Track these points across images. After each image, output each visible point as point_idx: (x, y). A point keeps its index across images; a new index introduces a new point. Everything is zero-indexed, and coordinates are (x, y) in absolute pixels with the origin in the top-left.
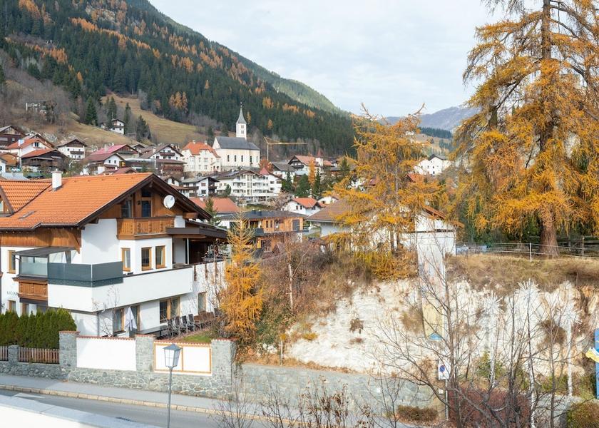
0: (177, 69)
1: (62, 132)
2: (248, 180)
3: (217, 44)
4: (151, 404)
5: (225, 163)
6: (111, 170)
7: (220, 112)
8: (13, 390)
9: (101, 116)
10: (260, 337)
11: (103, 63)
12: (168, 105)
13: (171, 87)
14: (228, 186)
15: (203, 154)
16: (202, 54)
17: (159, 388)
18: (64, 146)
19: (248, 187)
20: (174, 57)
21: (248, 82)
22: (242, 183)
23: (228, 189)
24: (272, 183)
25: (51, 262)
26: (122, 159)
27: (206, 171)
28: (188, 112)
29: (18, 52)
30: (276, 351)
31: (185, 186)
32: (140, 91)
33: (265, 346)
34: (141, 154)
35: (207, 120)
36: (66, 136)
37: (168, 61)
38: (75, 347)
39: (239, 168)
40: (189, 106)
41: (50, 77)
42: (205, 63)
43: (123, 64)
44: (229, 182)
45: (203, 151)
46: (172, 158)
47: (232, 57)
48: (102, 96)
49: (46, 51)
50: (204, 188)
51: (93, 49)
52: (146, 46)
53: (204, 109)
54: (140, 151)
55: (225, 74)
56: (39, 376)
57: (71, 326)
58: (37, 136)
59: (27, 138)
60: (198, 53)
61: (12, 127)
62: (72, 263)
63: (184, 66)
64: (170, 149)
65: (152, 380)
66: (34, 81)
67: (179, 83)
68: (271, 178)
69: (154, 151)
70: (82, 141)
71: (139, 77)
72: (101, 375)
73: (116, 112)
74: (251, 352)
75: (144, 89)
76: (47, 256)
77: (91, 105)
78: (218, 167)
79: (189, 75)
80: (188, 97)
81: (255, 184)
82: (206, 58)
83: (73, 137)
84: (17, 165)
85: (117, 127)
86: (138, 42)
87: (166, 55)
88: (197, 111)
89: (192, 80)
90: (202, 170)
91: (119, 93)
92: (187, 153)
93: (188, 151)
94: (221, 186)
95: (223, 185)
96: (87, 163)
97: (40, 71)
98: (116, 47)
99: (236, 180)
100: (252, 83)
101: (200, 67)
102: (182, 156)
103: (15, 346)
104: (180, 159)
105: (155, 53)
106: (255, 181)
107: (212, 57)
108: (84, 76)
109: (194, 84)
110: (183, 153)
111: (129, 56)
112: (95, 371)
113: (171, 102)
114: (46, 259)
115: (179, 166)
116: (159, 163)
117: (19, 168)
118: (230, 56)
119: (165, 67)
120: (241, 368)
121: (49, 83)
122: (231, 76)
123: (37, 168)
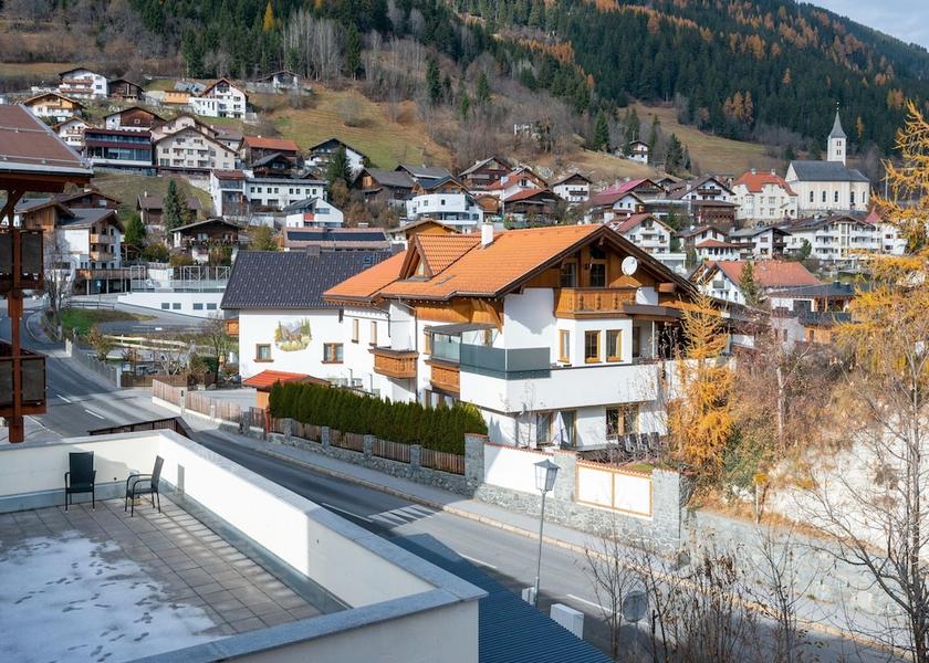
0: (738, 55)
1: (560, 163)
2: (843, 232)
3: (811, 6)
4: (566, 546)
5: (806, 205)
6: (624, 218)
7: (808, 122)
8: (410, 500)
9: (616, 137)
10: (729, 475)
11: (625, 58)
12: (722, 114)
13: (726, 85)
14: (806, 242)
15: (768, 190)
16: (783, 27)
17: (582, 526)
18: (561, 184)
19: (843, 243)
20: (734, 37)
21: (863, 65)
22: (832, 238)
23: (807, 247)
24: (888, 237)
25: (464, 342)
26: (639, 201)
27: (772, 217)
28: (753, 124)
29: (508, 53)
30: (752, 498)
31: (734, 242)
32: (678, 95)
33: (735, 489)
34: (668, 193)
35: (785, 134)
36: (565, 169)
37: (723, 43)
38: (482, 455)
39: (830, 212)
40: (755, 113)
41: (548, 86)
42: (787, 42)
43: (654, 56)
44: (809, 236)
45: (769, 186)
46: (717, 198)
47: (836, 26)
48: (621, 107)
49: (546, 48)
50: (764, 245)
51: (611, 39)
52: (690, 24)
53: (779, 117)
54: (667, 188)
55: (820, 56)
56: (442, 487)
57: (479, 428)
58: (526, 170)
59: (513, 174)
60: (776, 25)
61: (495, 160)
62: (495, 346)
63: (750, 49)
64: (714, 185)
65: (573, 514)
66: (526, 93)
67: (740, 77)
68: (887, 229)
69: (689, 187)
70: (585, 176)
71: (676, 74)
72: (513, 497)
73: (637, 131)
74: (713, 494)
75: (684, 92)
76: (460, 335)
77: (602, 122)
78: (792, 211)
79: (758, 64)
80: (755, 99)
81: (855, 240)
82: (788, 32)
83: (574, 170)
84: (499, 212)
85: (637, 153)
86: (678, 18)
87: (722, 34)
88: (769, 121)
89: (763, 72)
90: (766, 216)
91: (647, 100)
92: (741, 191)
93: (743, 187)
94: (793, 242)
95: (798, 240)
96: (590, 207)
97: (536, 78)
98: (644, 31)
99: (821, 233)
100: (870, 67)
101: (776, 48)
102: (733, 194)
103: (417, 446)
104: (729, 199)
105: (703, 35)
106: (854, 234)
107: (799, 30)
108: (597, 80)
109: (765, 78)
110: (735, 190)
111: (663, 43)
112: (505, 491)
113: (726, 109)
114: (459, 338)
115: (728, 210)
116: (695, 207)
117: (500, 216)
118: (831, 24)
119: (718, 55)
120: (694, 516)
121: (545, 94)
122: (832, 59)
123: (522, 215)
